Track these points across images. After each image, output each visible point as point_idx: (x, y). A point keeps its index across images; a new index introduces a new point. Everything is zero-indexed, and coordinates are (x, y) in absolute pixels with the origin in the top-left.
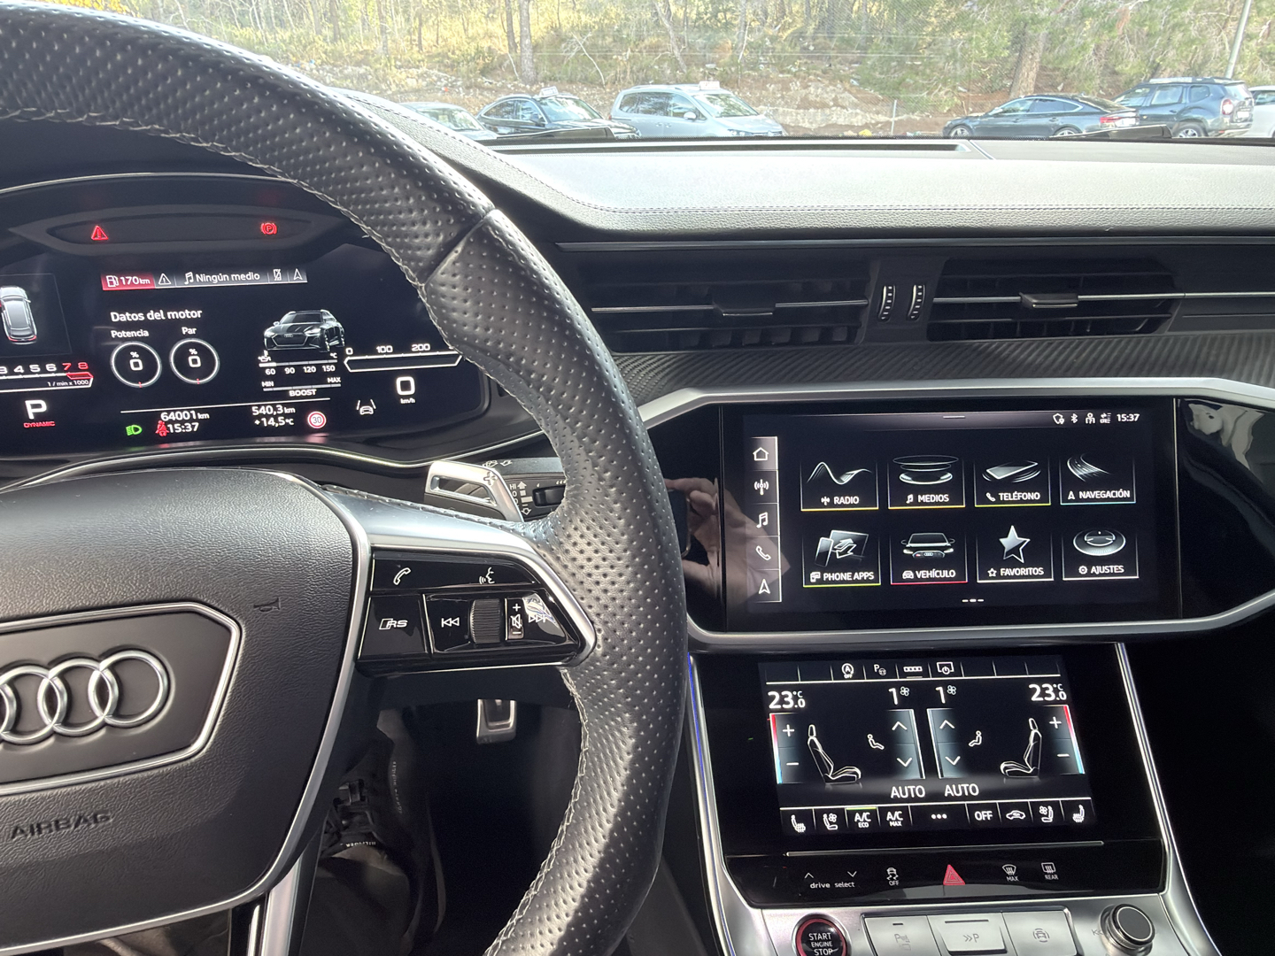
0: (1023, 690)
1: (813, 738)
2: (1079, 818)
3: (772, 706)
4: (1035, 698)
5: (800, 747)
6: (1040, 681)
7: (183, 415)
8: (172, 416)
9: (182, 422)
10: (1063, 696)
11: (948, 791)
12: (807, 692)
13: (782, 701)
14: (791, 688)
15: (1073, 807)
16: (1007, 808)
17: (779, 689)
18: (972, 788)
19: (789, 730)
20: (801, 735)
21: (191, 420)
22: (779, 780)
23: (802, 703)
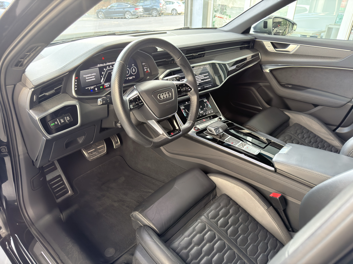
0: (203, 101)
1: (186, 111)
2: (212, 112)
3: (181, 108)
4: (204, 101)
5: (185, 112)
6: (204, 99)
7: (107, 84)
8: (106, 84)
9: (107, 85)
10: (207, 100)
11: (201, 112)
12: (184, 106)
13: (182, 108)
14: (182, 106)
15: (211, 111)
16: (206, 113)
17: (181, 106)
18: (202, 112)
19: (184, 111)
20: (185, 111)
21: (108, 85)
22: (185, 116)
23: (184, 107)
